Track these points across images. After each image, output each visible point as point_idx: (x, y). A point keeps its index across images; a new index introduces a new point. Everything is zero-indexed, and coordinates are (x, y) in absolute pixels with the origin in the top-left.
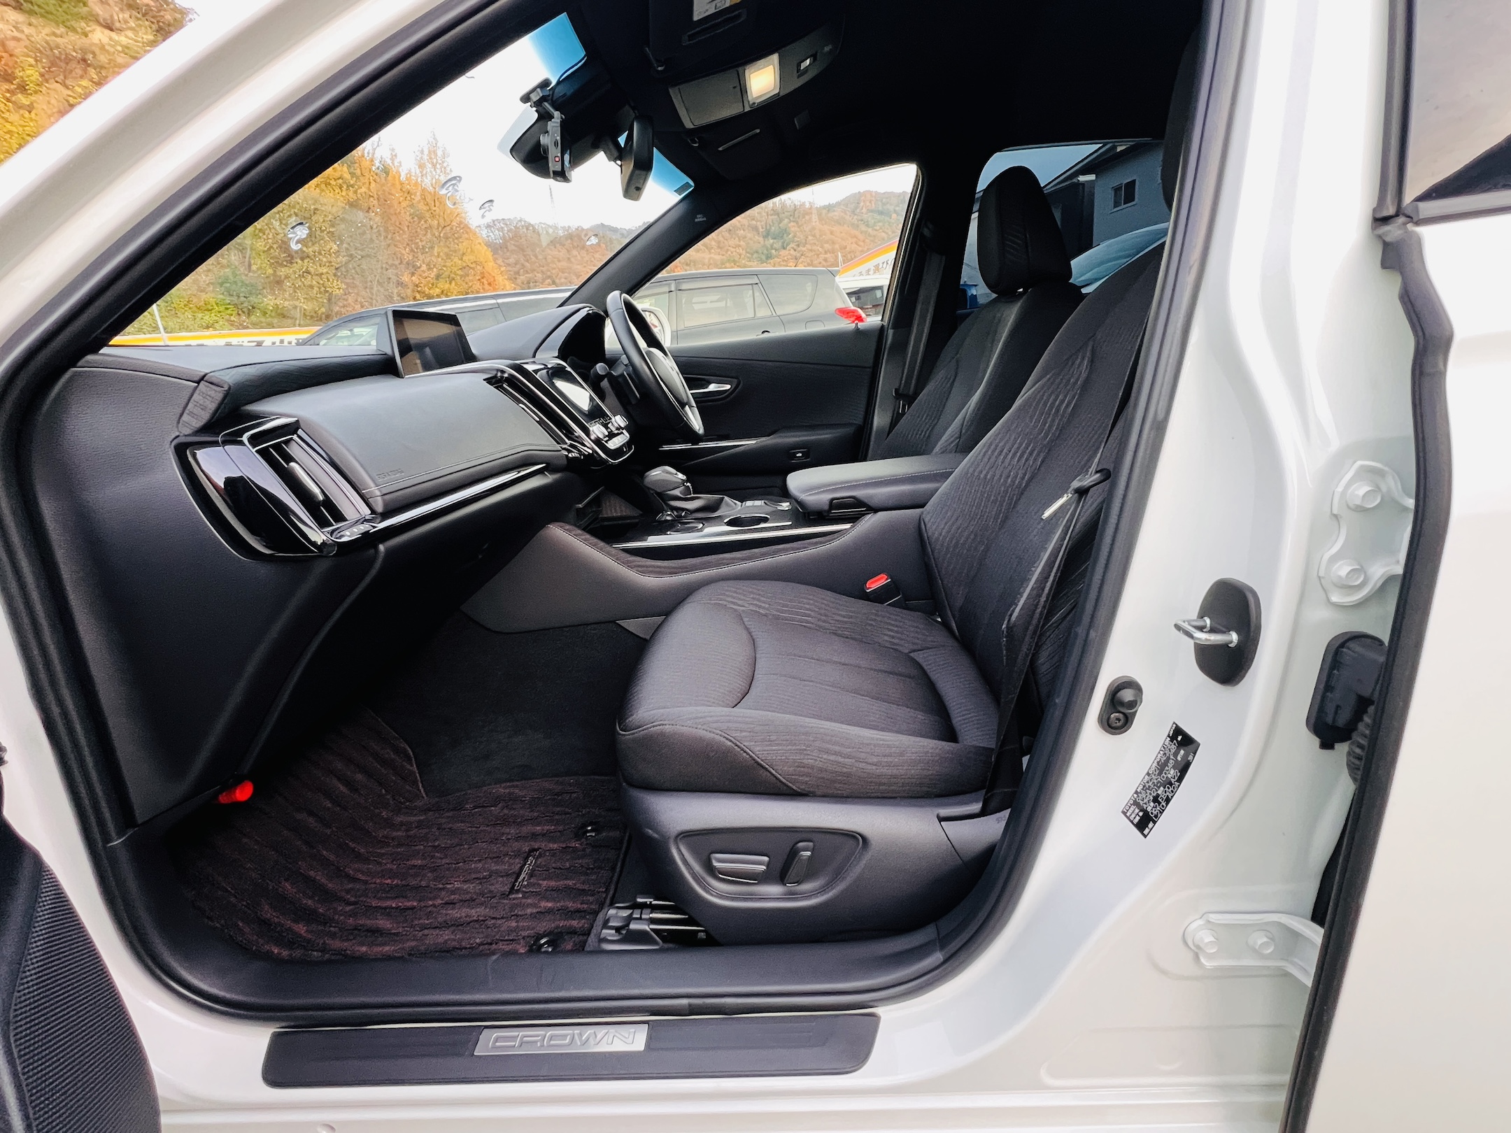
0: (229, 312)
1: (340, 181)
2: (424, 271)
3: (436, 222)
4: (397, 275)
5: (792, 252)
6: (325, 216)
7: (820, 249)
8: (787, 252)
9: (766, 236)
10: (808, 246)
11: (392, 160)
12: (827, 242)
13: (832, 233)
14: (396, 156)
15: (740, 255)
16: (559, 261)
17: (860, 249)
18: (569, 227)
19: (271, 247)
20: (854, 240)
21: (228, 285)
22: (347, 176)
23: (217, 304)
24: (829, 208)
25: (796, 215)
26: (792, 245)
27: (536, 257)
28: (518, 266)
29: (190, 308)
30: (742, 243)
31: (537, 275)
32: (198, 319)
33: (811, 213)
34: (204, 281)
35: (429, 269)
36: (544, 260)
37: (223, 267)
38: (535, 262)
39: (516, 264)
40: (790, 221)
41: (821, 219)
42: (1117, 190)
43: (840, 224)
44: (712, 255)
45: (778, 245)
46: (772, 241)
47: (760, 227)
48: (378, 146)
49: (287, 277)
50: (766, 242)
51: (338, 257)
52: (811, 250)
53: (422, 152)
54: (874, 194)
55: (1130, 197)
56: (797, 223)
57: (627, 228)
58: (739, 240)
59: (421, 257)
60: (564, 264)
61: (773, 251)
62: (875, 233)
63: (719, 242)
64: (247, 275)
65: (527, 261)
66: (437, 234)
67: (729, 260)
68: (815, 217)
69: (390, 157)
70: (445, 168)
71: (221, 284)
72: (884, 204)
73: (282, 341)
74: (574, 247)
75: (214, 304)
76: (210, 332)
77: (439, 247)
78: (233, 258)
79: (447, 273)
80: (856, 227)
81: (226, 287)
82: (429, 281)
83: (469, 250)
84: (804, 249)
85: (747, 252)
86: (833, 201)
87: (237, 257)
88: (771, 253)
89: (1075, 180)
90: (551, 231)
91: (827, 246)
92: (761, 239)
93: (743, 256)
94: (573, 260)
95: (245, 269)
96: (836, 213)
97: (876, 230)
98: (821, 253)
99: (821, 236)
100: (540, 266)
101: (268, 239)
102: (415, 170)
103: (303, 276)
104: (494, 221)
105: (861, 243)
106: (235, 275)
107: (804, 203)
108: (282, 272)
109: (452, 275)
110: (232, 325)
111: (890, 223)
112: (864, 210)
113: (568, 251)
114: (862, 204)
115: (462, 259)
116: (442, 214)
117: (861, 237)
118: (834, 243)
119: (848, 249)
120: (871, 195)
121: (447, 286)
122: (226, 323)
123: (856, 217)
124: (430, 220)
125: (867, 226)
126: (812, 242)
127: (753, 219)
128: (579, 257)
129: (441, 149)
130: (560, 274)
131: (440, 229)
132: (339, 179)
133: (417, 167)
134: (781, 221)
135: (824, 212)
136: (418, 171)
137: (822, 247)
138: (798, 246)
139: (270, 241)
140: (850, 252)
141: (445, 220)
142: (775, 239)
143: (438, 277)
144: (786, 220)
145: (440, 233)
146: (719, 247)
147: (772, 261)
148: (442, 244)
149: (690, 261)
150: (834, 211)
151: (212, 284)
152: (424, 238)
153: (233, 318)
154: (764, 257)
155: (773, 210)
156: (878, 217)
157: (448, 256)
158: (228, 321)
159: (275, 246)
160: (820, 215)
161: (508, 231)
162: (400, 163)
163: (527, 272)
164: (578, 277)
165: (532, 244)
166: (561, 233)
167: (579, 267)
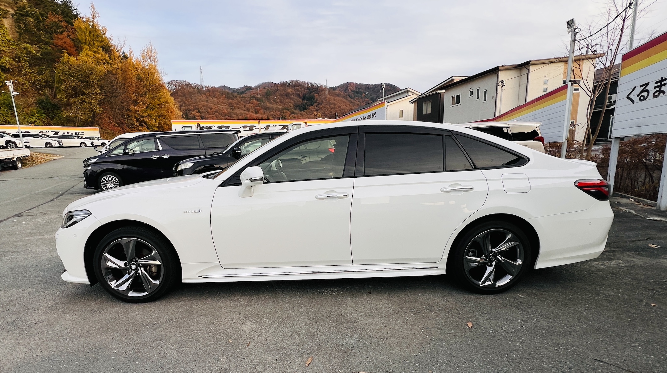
0: (42, 117)
1: (104, 61)
2: (141, 105)
3: (149, 83)
4: (127, 106)
5: (315, 107)
6: (96, 76)
7: (329, 107)
8: (313, 107)
9: (303, 99)
10: (323, 105)
11: (130, 54)
12: (332, 104)
13: (334, 100)
14: (132, 52)
15: (291, 107)
16: (202, 101)
17: (347, 108)
18: (208, 86)
19: (68, 89)
20: (345, 104)
21: (44, 104)
22: (108, 59)
23: (37, 113)
24: (334, 88)
25: (318, 91)
26: (315, 104)
27: (191, 99)
28: (182, 102)
29: (23, 114)
30: (292, 101)
31: (191, 107)
32: (26, 119)
33: (325, 90)
34: (31, 101)
35: (143, 104)
36: (195, 101)
37: (41, 95)
38: (191, 101)
39: (181, 101)
40: (315, 93)
41: (329, 94)
42: (453, 98)
43: (338, 96)
44: (278, 106)
45: (309, 103)
46: (306, 101)
47: (301, 95)
48: (124, 46)
49: (74, 103)
50: (304, 102)
51: (100, 95)
52: (324, 107)
53: (144, 50)
54: (354, 84)
55: (458, 102)
56: (318, 94)
57: (236, 88)
58: (291, 100)
59: (140, 98)
60: (205, 103)
61: (307, 106)
62: (354, 101)
63: (281, 100)
64: (53, 100)
65: (187, 100)
66: (148, 88)
67: (285, 109)
68: (327, 93)
69: (129, 52)
70: (155, 59)
71: (40, 104)
72: (359, 89)
73: (68, 133)
74: (210, 96)
75: (36, 113)
76: (32, 126)
77: (149, 94)
78: (46, 91)
79: (151, 106)
80: (346, 98)
81: (42, 105)
82: (143, 110)
83: (163, 97)
84: (321, 106)
85: (294, 106)
86: (336, 86)
87: (48, 91)
88: (305, 107)
89: (437, 92)
90: (199, 87)
91: (332, 106)
92: (301, 100)
93: (292, 107)
94: (209, 101)
95: (52, 97)
96: (336, 91)
97: (355, 100)
98: (329, 109)
99: (329, 101)
100: (193, 103)
101: (67, 85)
102: (140, 58)
103: (82, 103)
104: (172, 81)
105: (348, 106)
106: (47, 99)
107: (322, 86)
108: (72, 100)
109: (154, 107)
110: (43, 123)
111: (361, 97)
112: (350, 91)
113: (207, 97)
114: (349, 88)
115: (159, 100)
116: (152, 79)
117: (348, 103)
118: (335, 105)
119: (342, 108)
120: (353, 84)
121: (151, 112)
122: (41, 122)
123: (346, 93)
124: (145, 82)
125: (351, 98)
126: (325, 103)
127: (298, 91)
128: (212, 101)
129: (154, 50)
130: (203, 107)
131: (150, 86)
132: (103, 60)
133: (141, 57)
134: (311, 93)
135: (331, 90)
136: (142, 59)
137: (330, 106)
138: (318, 104)
139: (68, 86)
140: (342, 109)
141: (153, 83)
142: (308, 100)
143: (147, 108)
144: (313, 93)
145: (150, 88)
146: (281, 102)
147: (306, 111)
148: (150, 93)
149: (267, 108)
150: (336, 90)
151: (35, 103)
152: (142, 90)
153: (44, 120)
154: (302, 109)
155: (307, 87)
156: (356, 94)
157: (153, 98)
158: (42, 121)
159: (70, 88)
160: (329, 91)
161: (179, 86)
162: (134, 55)
163: (186, 106)
164: (211, 109)
165: (190, 93)
166: (204, 89)
167: (211, 105)
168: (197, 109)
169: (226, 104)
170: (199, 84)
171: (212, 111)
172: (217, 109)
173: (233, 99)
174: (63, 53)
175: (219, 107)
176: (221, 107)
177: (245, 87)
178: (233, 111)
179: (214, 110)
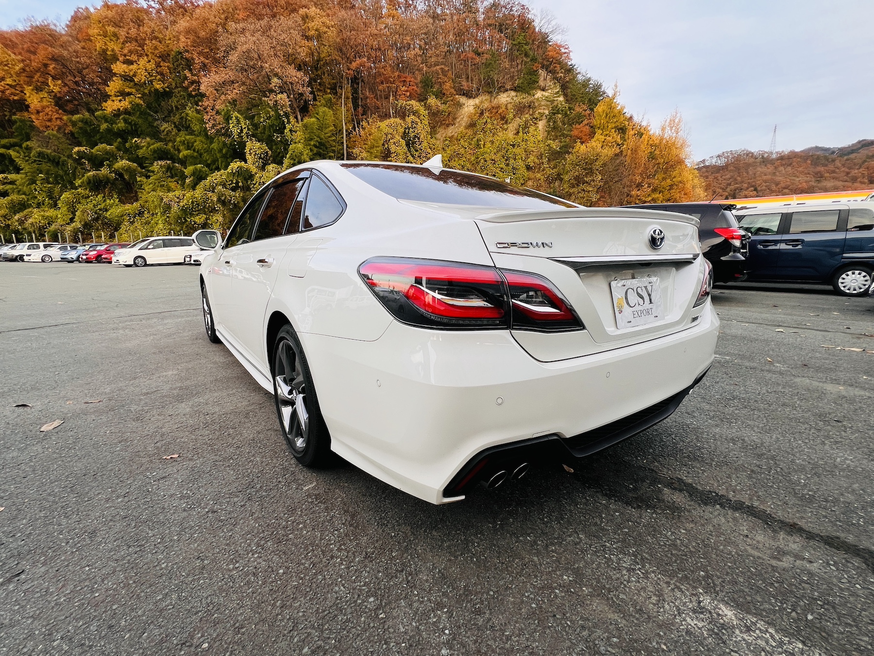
3: (663, 160)
6: (600, 162)
16: (765, 175)
18: (783, 152)
27: (748, 173)
36: (753, 175)
38: (746, 177)
60: (770, 177)
65: (739, 176)
66: (661, 167)
74: (782, 165)
77: (660, 174)
90: (766, 155)
94: (777, 174)
104: (724, 153)
113: (776, 168)
124: (659, 159)
128: (783, 172)
131: (664, 164)
145: (664, 166)
148: (662, 172)
161: (733, 158)
164: (777, 185)
165: (748, 165)
166: (774, 156)
167: (780, 178)
168: (753, 186)
169: (809, 174)
170: (767, 150)
171: (778, 187)
172: (788, 183)
173: (826, 166)
174: (576, 142)
175: (794, 180)
176: (798, 179)
177: (859, 142)
178: (819, 185)
179: (782, 185)
